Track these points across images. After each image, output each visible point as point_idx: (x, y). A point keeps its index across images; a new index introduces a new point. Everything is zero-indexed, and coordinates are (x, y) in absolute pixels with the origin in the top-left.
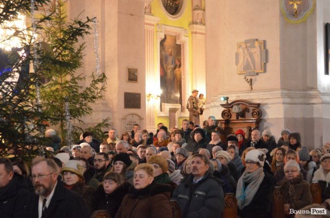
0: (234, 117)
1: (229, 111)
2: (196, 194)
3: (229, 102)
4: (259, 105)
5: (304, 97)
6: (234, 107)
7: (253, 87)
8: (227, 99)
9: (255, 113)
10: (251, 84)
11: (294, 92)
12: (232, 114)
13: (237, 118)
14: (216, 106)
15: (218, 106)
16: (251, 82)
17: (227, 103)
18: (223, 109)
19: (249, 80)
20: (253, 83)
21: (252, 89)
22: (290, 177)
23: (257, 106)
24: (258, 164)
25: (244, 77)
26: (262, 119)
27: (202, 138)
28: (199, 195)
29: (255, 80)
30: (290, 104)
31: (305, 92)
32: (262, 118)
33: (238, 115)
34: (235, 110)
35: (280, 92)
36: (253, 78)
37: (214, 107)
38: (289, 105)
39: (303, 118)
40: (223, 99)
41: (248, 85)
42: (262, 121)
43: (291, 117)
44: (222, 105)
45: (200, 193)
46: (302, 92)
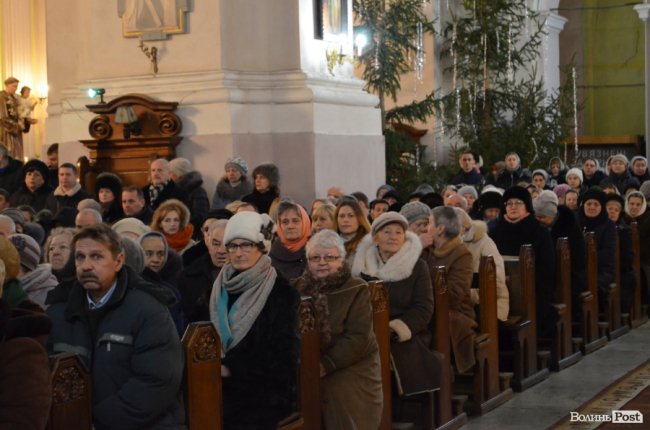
0: (118, 135)
1: (107, 121)
2: (106, 342)
3: (107, 101)
4: (174, 105)
5: (272, 87)
6: (119, 111)
7: (159, 66)
8: (102, 92)
9: (166, 125)
10: (155, 59)
11: (249, 77)
12: (114, 126)
13: (127, 136)
14: (75, 110)
15: (81, 110)
16: (154, 55)
17: (102, 102)
18: (92, 116)
19: (150, 51)
20: (158, 57)
21: (156, 70)
22: (322, 271)
23: (170, 108)
24: (260, 246)
25: (139, 44)
26: (182, 138)
27: (43, 181)
28: (114, 343)
29: (164, 50)
30: (242, 103)
31: (274, 77)
32: (182, 134)
33: (129, 128)
34: (123, 116)
35: (221, 75)
36: (159, 45)
37: (69, 111)
38: (240, 106)
39: (271, 134)
40: (92, 93)
41: (147, 62)
42: (183, 142)
43: (245, 131)
44: (91, 108)
45: (118, 338)
46: (267, 78)
